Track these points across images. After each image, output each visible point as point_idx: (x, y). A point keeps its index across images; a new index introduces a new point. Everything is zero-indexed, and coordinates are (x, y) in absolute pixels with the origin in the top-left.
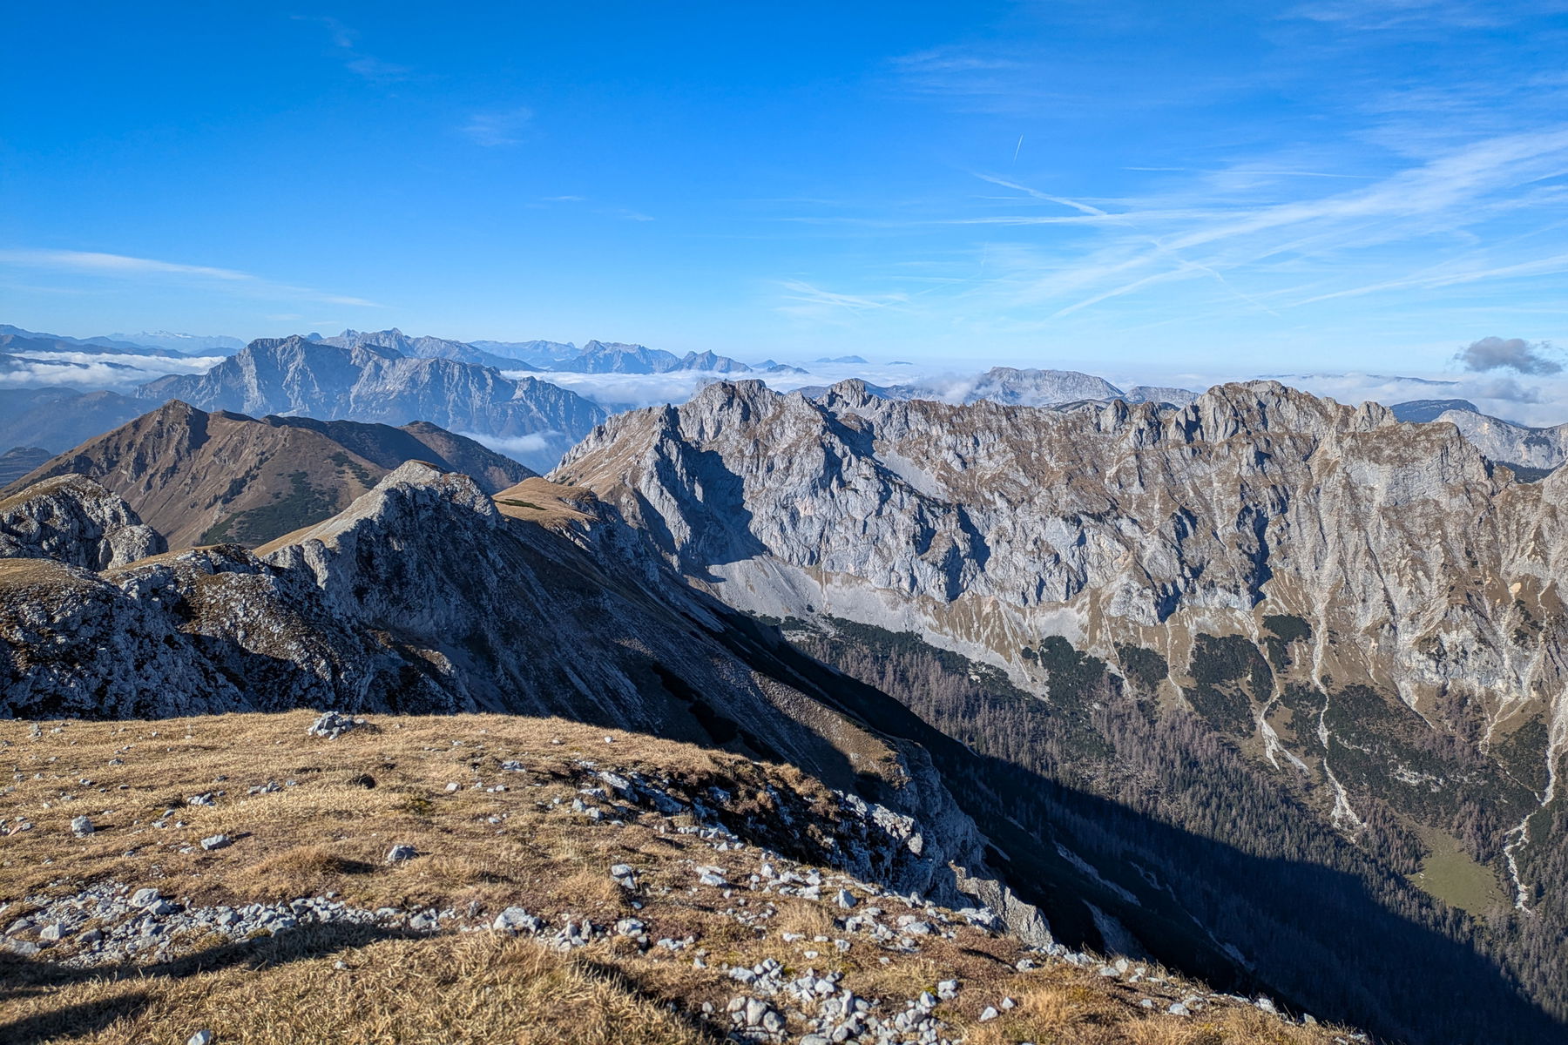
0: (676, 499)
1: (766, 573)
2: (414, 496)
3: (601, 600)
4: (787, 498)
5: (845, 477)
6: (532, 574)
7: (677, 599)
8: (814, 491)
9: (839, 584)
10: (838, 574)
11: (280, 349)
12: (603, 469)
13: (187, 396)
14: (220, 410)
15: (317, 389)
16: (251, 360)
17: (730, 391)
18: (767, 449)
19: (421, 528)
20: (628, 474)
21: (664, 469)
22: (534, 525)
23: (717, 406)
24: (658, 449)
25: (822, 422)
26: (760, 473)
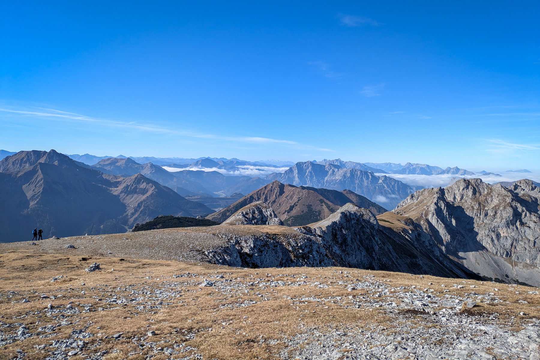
0: (444, 224)
1: (485, 258)
2: (350, 215)
3: (418, 260)
4: (494, 227)
5: (523, 221)
6: (391, 247)
7: (447, 264)
8: (508, 225)
9: (521, 267)
10: (521, 263)
11: (305, 165)
12: (413, 210)
13: (278, 179)
14: (288, 184)
15: (315, 178)
16: (296, 168)
17: (468, 183)
18: (484, 206)
19: (352, 226)
20: (424, 213)
21: (439, 212)
22: (390, 229)
23: (461, 188)
24: (436, 204)
25: (511, 197)
26: (481, 216)
